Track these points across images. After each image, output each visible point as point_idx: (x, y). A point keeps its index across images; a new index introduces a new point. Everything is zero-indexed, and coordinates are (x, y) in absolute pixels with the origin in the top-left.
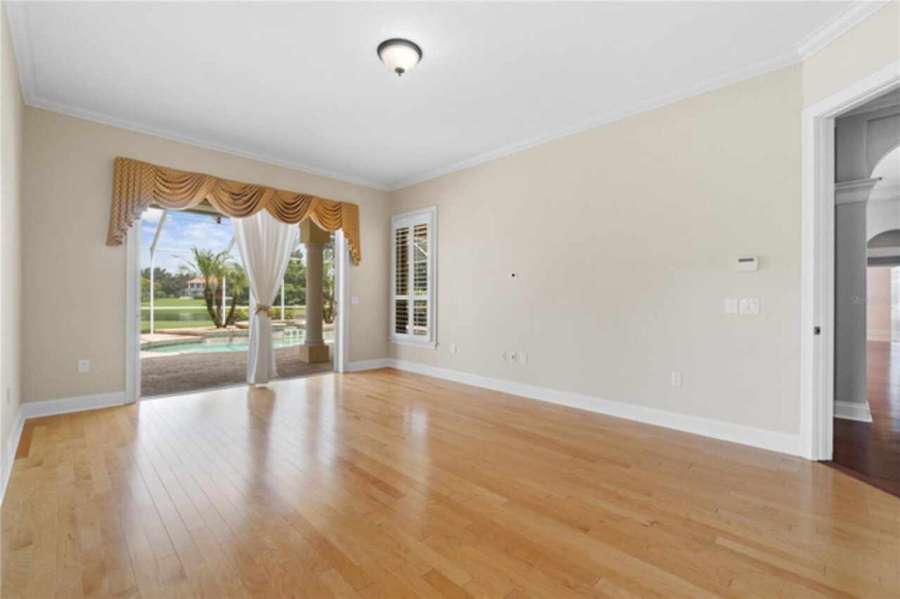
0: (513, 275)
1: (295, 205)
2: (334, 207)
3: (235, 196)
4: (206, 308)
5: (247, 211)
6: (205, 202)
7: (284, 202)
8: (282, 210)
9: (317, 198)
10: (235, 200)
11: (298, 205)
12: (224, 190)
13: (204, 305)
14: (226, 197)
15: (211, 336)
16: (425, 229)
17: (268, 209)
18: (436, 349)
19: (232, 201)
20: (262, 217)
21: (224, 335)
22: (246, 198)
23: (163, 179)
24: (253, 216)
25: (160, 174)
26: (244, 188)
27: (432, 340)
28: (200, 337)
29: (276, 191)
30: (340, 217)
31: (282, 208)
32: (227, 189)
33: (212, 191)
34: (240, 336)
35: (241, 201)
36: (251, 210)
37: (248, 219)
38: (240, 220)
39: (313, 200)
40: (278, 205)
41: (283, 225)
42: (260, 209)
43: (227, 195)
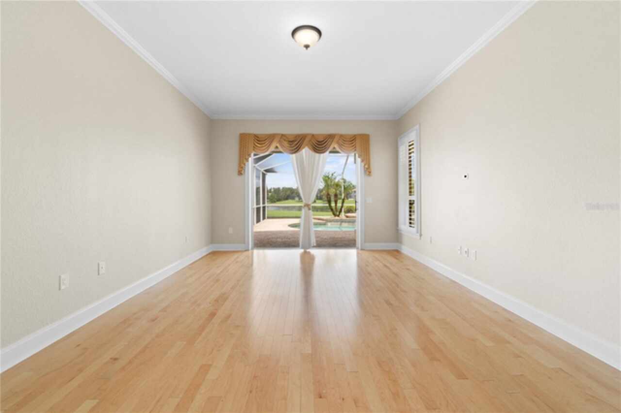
0: (465, 176)
1: (324, 142)
2: (351, 138)
3: (291, 142)
4: (327, 205)
5: (296, 150)
6: (277, 147)
7: (317, 141)
8: (316, 146)
9: (338, 134)
10: (290, 144)
11: (326, 142)
12: (285, 140)
13: (326, 204)
14: (286, 144)
15: (330, 221)
16: (413, 144)
17: (309, 147)
18: (420, 239)
19: (289, 145)
20: (306, 152)
21: (337, 221)
22: (296, 143)
23: (258, 140)
24: (301, 152)
25: (257, 138)
26: (296, 137)
27: (417, 233)
28: (324, 222)
29: (313, 135)
30: (355, 145)
31: (316, 145)
32: (287, 139)
33: (280, 142)
34: (345, 222)
35: (293, 145)
36: (298, 150)
37: (298, 154)
38: (294, 155)
39: (336, 137)
40: (313, 143)
41: (317, 155)
42: (304, 148)
43: (287, 142)
